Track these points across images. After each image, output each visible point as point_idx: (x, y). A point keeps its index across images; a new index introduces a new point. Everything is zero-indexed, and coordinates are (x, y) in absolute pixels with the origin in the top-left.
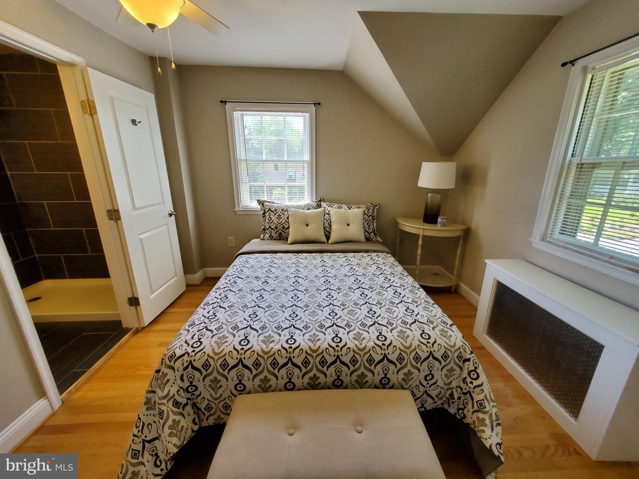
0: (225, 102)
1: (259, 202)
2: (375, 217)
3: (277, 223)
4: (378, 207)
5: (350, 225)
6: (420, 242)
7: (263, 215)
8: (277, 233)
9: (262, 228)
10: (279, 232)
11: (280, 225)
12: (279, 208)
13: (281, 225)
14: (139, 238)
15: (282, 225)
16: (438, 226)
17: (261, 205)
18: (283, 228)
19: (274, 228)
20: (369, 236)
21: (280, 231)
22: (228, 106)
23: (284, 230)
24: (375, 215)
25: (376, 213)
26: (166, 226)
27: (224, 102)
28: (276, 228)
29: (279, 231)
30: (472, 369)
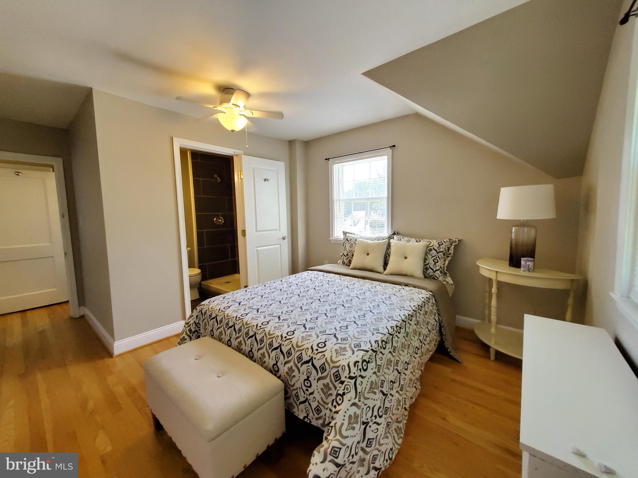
1: (344, 233)
2: (452, 255)
3: (349, 251)
4: (457, 243)
5: (407, 258)
6: (494, 290)
8: (348, 259)
12: (354, 238)
13: (352, 252)
14: (257, 249)
16: (521, 271)
17: (345, 236)
19: (345, 255)
20: (433, 274)
24: (452, 252)
25: (453, 250)
26: (279, 245)
29: (349, 257)
30: (340, 393)
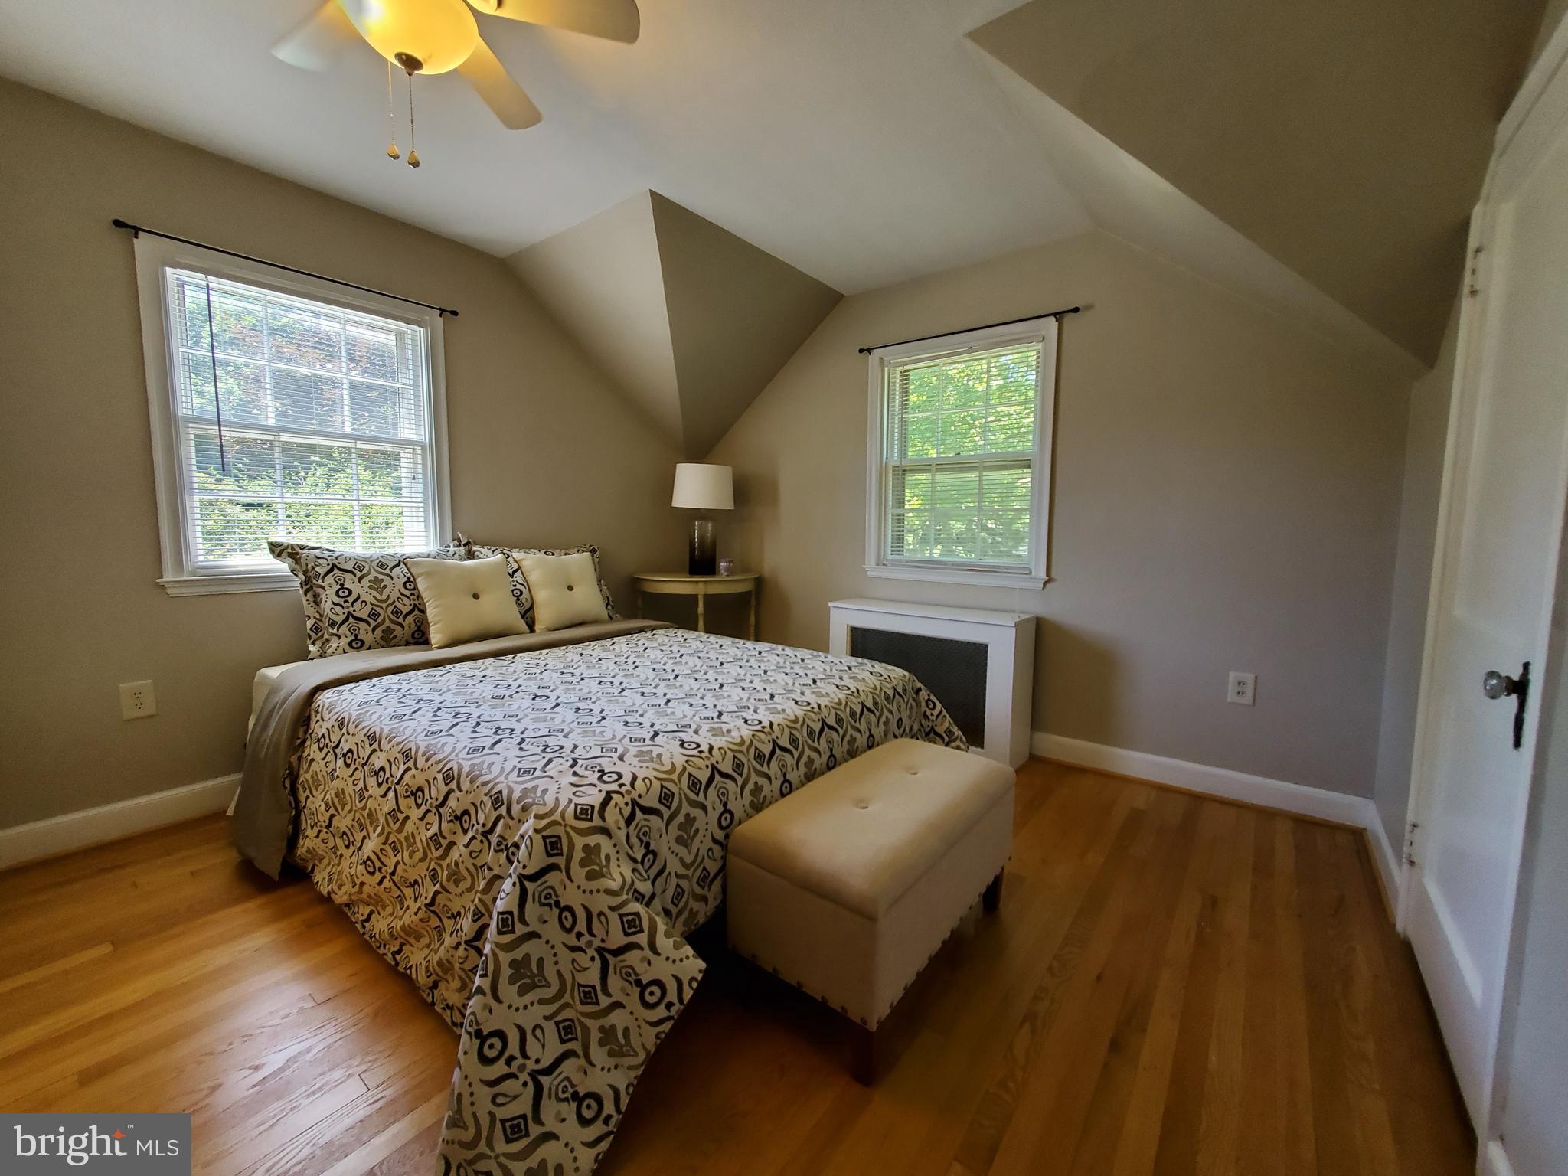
0: (136, 231)
1: (278, 550)
3: (375, 603)
5: (575, 588)
7: (305, 587)
8: (379, 631)
9: (309, 626)
10: (383, 627)
11: (384, 605)
12: (368, 561)
13: (390, 605)
15: (392, 607)
16: (723, 577)
17: (291, 560)
18: (397, 612)
19: (365, 617)
21: (387, 623)
22: (143, 245)
23: (401, 620)
27: (127, 229)
28: (374, 615)
29: (383, 623)
